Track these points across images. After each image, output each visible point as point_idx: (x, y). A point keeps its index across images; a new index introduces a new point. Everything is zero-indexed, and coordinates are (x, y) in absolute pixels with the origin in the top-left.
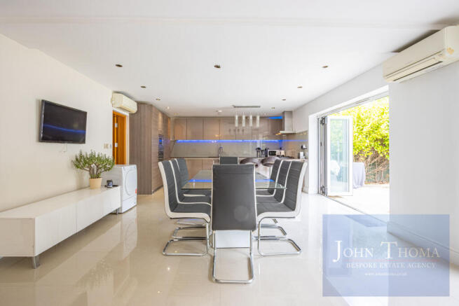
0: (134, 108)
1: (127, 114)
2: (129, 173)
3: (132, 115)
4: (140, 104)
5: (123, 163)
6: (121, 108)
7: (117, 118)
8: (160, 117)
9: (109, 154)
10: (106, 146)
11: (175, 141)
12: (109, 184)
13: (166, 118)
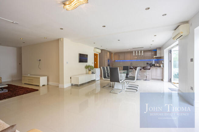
0: (100, 51)
1: (98, 54)
2: (98, 71)
3: (99, 53)
4: (102, 50)
5: (97, 68)
6: (96, 52)
7: (95, 55)
8: (108, 53)
9: (93, 65)
10: (92, 63)
11: (115, 61)
12: (93, 73)
13: (111, 53)
